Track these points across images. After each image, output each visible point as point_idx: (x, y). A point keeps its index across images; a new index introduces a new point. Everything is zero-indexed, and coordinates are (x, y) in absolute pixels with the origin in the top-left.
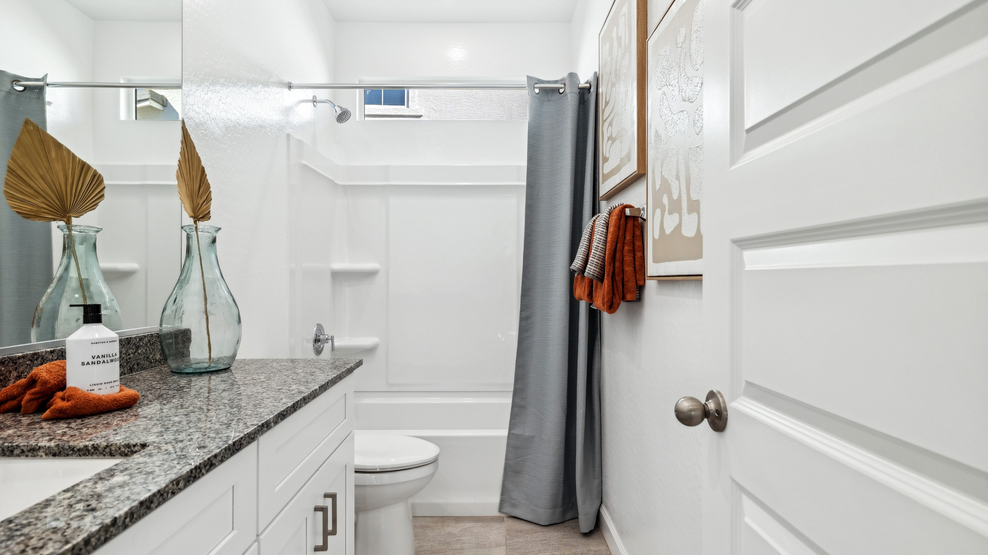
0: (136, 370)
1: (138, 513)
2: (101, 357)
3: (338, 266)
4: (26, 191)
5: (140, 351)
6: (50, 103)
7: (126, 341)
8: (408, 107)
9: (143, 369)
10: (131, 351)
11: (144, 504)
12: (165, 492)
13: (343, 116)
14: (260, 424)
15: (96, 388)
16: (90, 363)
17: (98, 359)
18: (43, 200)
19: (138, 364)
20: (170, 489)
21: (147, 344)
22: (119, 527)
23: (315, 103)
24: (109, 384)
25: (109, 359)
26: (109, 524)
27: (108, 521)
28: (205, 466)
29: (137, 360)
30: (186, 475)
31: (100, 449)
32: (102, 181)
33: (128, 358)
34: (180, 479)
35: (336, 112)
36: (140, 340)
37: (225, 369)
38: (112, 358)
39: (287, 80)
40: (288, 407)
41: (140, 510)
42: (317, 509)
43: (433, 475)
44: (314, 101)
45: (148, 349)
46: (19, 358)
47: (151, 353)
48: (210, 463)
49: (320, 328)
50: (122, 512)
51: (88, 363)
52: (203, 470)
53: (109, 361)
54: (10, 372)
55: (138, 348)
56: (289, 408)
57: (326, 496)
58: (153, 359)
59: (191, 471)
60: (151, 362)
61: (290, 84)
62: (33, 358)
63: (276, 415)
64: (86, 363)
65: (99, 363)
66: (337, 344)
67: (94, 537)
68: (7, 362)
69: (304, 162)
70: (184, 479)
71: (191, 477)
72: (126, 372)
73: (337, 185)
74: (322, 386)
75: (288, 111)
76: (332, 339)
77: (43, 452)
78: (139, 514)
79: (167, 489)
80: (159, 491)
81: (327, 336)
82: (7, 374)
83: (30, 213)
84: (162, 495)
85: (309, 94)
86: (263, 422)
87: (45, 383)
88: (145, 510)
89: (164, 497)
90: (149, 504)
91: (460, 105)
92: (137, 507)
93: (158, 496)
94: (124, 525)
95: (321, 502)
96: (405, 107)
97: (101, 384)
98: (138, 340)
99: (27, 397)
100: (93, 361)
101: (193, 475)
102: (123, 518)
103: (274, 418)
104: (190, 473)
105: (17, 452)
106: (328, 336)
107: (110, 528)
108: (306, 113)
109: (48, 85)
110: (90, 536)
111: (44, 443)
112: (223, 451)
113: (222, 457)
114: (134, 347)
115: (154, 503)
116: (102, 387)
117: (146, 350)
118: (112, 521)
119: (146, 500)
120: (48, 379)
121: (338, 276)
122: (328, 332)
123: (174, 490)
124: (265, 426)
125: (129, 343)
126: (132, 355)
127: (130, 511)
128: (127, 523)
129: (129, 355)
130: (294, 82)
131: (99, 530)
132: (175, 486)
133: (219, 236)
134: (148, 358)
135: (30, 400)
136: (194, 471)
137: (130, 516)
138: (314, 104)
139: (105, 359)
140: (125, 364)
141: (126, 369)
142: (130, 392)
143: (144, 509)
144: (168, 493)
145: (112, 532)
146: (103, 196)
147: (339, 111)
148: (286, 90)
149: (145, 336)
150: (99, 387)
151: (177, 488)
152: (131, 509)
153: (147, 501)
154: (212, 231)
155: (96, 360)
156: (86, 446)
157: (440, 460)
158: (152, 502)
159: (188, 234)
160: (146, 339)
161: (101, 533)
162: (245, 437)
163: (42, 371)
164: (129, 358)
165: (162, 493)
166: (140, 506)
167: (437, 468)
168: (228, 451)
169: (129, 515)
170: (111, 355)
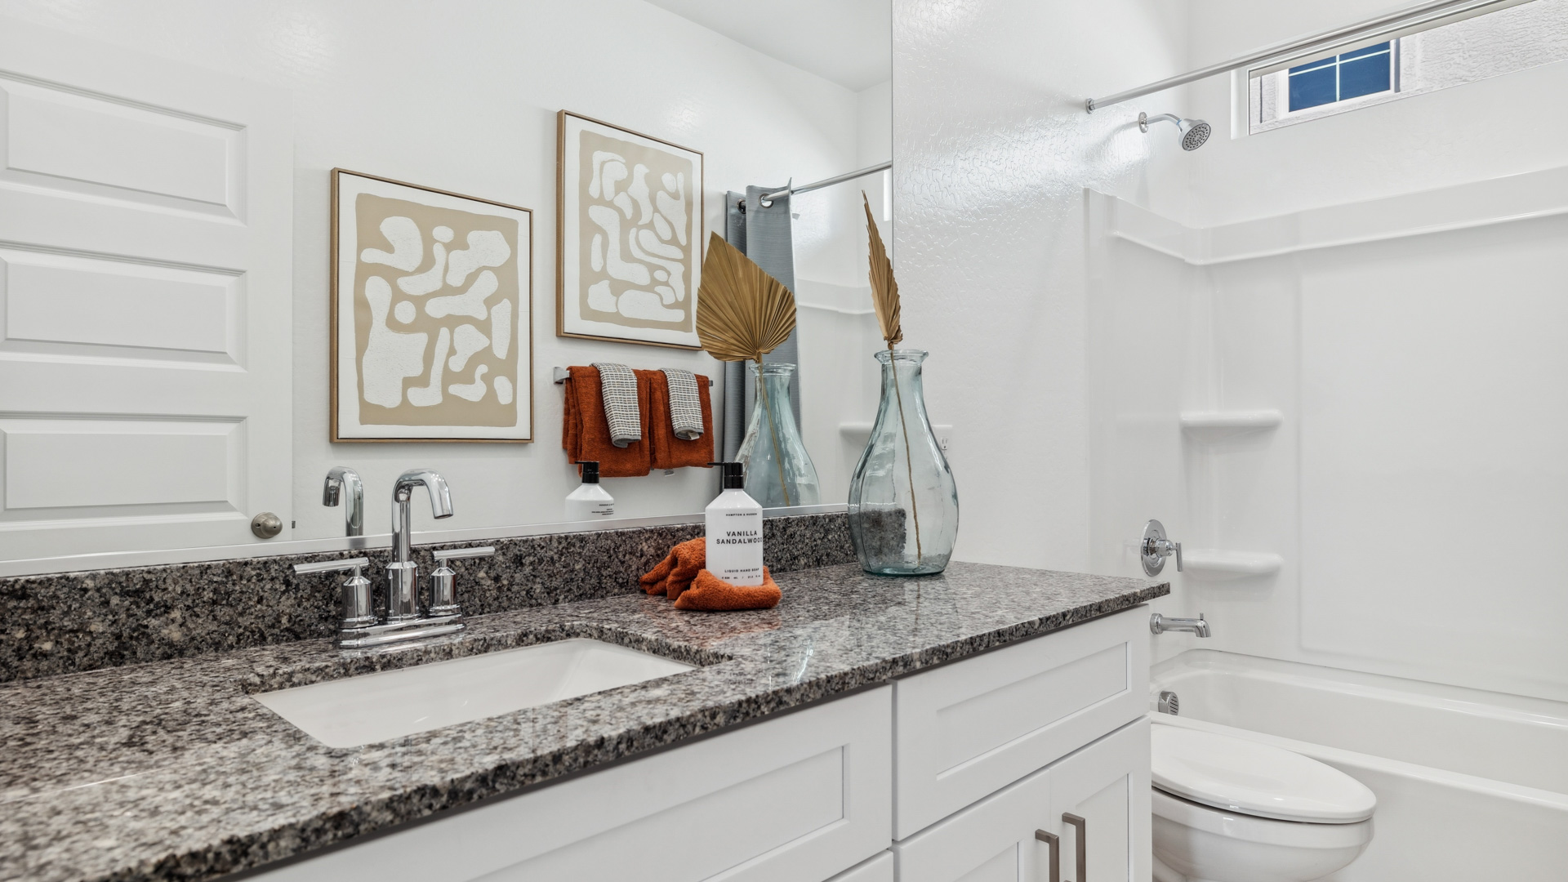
0: (824, 563)
1: (641, 741)
2: (736, 534)
3: (1194, 415)
4: (715, 324)
5: (830, 537)
6: (796, 216)
7: (811, 521)
8: (1397, 89)
9: (835, 562)
10: (817, 535)
11: (651, 731)
12: (688, 723)
13: (1195, 137)
14: (889, 658)
15: (731, 575)
16: (725, 541)
17: (734, 537)
18: (732, 334)
19: (828, 555)
20: (699, 721)
21: (840, 528)
22: (608, 752)
23: (1143, 126)
24: (745, 573)
25: (746, 538)
26: (592, 743)
27: (592, 739)
28: (768, 703)
29: (826, 549)
30: (728, 707)
31: (691, 653)
32: (793, 301)
33: (813, 545)
34: (717, 710)
35: (1181, 130)
36: (830, 521)
37: (932, 575)
38: (750, 537)
39: (1082, 97)
40: (958, 641)
41: (644, 738)
42: (1041, 836)
43: (1360, 849)
44: (1143, 122)
45: (842, 535)
46: (678, 530)
47: (846, 541)
48: (777, 700)
49: (1156, 526)
50: (614, 734)
51: (723, 541)
52: (762, 707)
53: (746, 541)
54: (669, 547)
55: (827, 532)
56: (959, 644)
57: (1068, 819)
58: (850, 551)
59: (740, 703)
60: (847, 555)
61: (1089, 102)
62: (694, 532)
63: (927, 651)
64: (721, 541)
65: (734, 542)
66: (1186, 557)
67: (568, 754)
68: (664, 534)
69: (1118, 233)
70: (725, 712)
71: (738, 711)
72: (811, 564)
73: (1192, 267)
74: (1048, 619)
75: (1096, 152)
76: (1178, 549)
77: (646, 646)
78: (643, 743)
79: (692, 720)
80: (678, 719)
81: (1167, 544)
82: (666, 548)
83: (721, 352)
84: (684, 726)
85: (1131, 111)
86: (897, 656)
87: (686, 562)
88: (653, 740)
89: (686, 729)
90: (659, 734)
91: (1537, 53)
92: (639, 732)
93: (677, 727)
94: (616, 751)
95: (1054, 827)
96: (1391, 92)
97: (737, 571)
98: (827, 520)
99: (670, 578)
100: (729, 538)
101: (743, 710)
102: (615, 742)
103: (921, 654)
104: (737, 706)
105: (626, 640)
106: (1171, 544)
107: (594, 749)
108: (1131, 148)
109: (792, 192)
110: (561, 751)
111: (650, 635)
112: (805, 686)
113: (802, 695)
114: (822, 530)
115: (670, 735)
116: (738, 575)
117: (840, 536)
118: (596, 741)
119: (654, 727)
120: (687, 557)
121: (1197, 436)
122: (1172, 536)
123: (706, 724)
124: (901, 663)
125: (814, 524)
126: (819, 542)
127: (627, 735)
128: (621, 750)
129: (815, 540)
130: (1096, 97)
131: (576, 748)
132: (708, 718)
133: (926, 365)
134: (842, 547)
135: (673, 582)
136: (744, 705)
137: (628, 742)
138: (1141, 127)
139: (742, 538)
140: (810, 553)
141: (810, 560)
142: (773, 586)
143: (652, 738)
144: (695, 726)
145: (596, 756)
146: (794, 321)
147: (1186, 127)
148: (1082, 116)
149: (838, 517)
150: (735, 574)
151: (712, 723)
152: (629, 731)
153: (657, 729)
154: (917, 357)
155: (731, 538)
156: (680, 647)
157: (1377, 821)
158: (665, 732)
159: (883, 365)
160: (839, 521)
161: (578, 752)
162: (853, 674)
163: (684, 549)
164: (816, 546)
165: (683, 723)
166: (644, 733)
167: (1369, 837)
168: (815, 688)
169: (625, 740)
170: (749, 533)
